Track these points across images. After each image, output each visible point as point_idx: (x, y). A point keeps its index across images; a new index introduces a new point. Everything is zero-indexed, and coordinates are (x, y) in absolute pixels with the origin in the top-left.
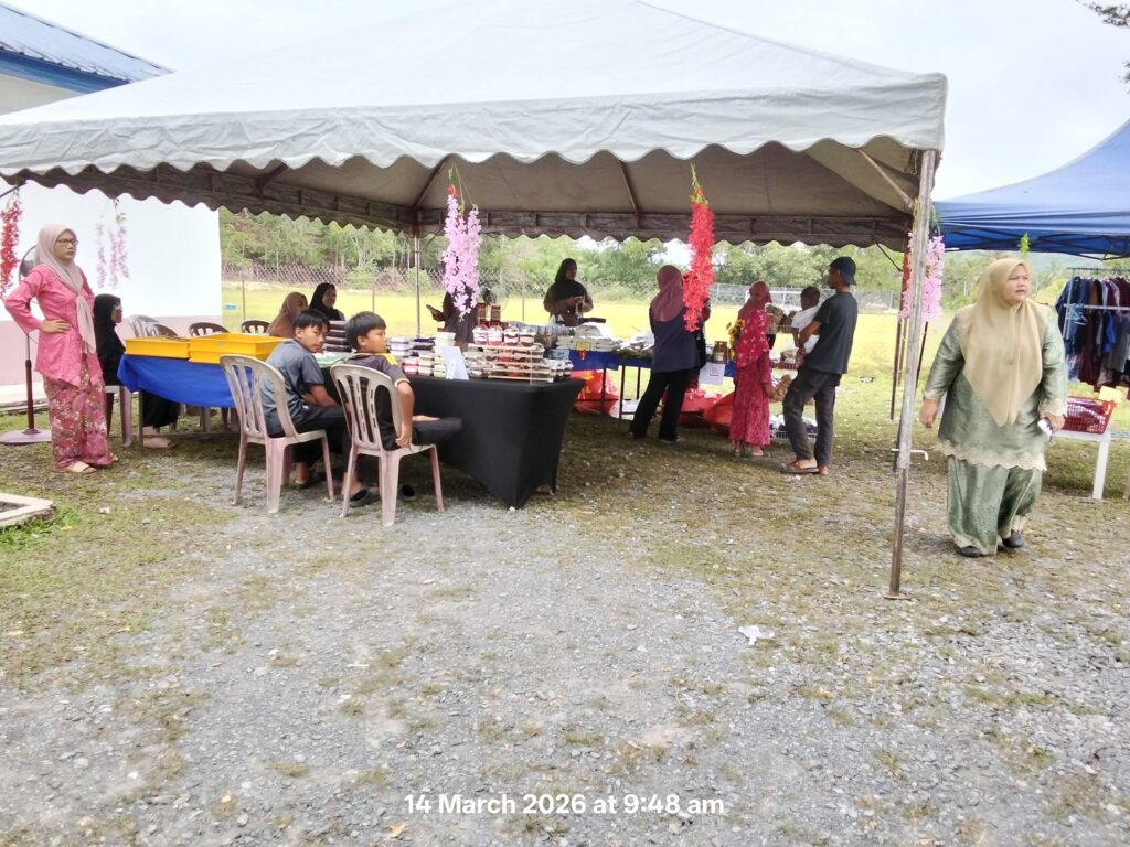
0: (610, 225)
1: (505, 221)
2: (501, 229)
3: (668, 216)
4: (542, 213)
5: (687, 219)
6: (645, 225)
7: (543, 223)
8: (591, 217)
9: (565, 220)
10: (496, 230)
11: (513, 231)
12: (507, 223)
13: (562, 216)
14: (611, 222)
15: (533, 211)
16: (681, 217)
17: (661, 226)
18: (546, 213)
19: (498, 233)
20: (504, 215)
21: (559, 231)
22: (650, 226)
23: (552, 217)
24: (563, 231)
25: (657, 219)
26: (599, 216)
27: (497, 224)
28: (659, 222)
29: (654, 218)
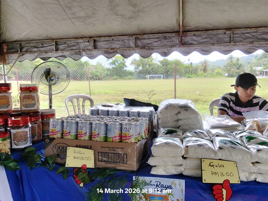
0: (155, 44)
1: (69, 47)
2: (66, 53)
3: (208, 32)
4: (98, 38)
5: (225, 33)
6: (186, 42)
7: (99, 47)
8: (138, 38)
9: (117, 42)
10: (62, 54)
11: (76, 54)
12: (71, 48)
13: (115, 39)
14: (156, 42)
15: (90, 37)
16: (219, 32)
17: (201, 41)
18: (101, 38)
19: (65, 57)
20: (67, 42)
21: (113, 52)
22: (191, 42)
23: (107, 41)
24: (116, 52)
25: (197, 35)
26: (146, 37)
27: (63, 50)
28: (199, 38)
29: (194, 35)
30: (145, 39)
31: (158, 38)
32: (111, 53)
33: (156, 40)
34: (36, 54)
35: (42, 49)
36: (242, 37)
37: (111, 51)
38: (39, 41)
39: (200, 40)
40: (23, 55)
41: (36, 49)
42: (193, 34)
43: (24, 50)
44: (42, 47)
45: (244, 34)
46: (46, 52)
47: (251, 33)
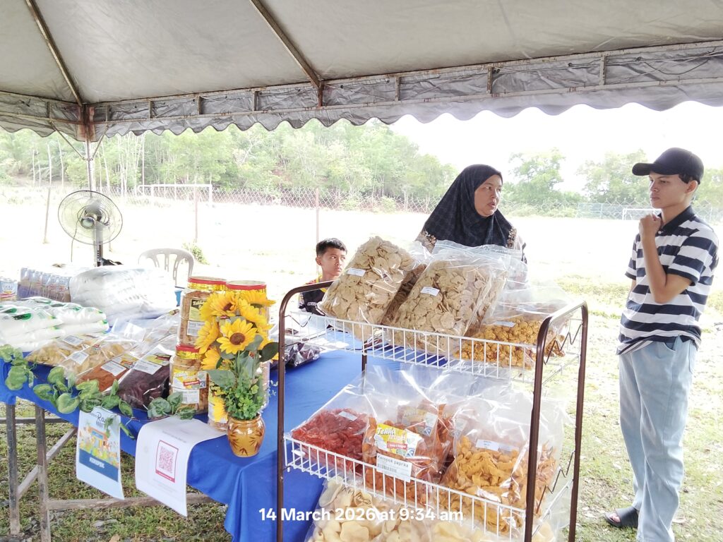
0: (283, 104)
1: (169, 110)
2: (165, 122)
3: (359, 80)
4: (205, 95)
5: (388, 82)
6: (330, 100)
7: (208, 110)
8: (261, 94)
9: (231, 101)
10: (161, 124)
11: (178, 123)
12: (171, 114)
13: (229, 97)
14: (285, 100)
15: (195, 94)
16: (378, 79)
17: (352, 98)
18: (210, 94)
19: (162, 128)
20: (167, 103)
21: (226, 120)
22: (338, 100)
23: (218, 99)
24: (230, 119)
25: (346, 87)
26: (272, 92)
27: (161, 116)
28: (349, 93)
29: (342, 87)
30: (270, 95)
31: (288, 93)
32: (223, 121)
33: (285, 97)
34: (129, 124)
35: (135, 115)
36: (416, 88)
37: (224, 118)
38: (131, 102)
39: (352, 95)
40: (113, 125)
41: (128, 116)
42: (340, 85)
43: (115, 116)
44: (135, 112)
45: (419, 82)
46: (140, 120)
47: (430, 81)
